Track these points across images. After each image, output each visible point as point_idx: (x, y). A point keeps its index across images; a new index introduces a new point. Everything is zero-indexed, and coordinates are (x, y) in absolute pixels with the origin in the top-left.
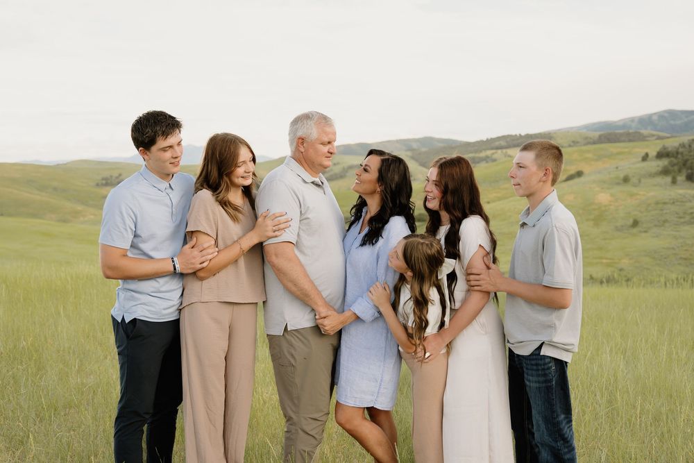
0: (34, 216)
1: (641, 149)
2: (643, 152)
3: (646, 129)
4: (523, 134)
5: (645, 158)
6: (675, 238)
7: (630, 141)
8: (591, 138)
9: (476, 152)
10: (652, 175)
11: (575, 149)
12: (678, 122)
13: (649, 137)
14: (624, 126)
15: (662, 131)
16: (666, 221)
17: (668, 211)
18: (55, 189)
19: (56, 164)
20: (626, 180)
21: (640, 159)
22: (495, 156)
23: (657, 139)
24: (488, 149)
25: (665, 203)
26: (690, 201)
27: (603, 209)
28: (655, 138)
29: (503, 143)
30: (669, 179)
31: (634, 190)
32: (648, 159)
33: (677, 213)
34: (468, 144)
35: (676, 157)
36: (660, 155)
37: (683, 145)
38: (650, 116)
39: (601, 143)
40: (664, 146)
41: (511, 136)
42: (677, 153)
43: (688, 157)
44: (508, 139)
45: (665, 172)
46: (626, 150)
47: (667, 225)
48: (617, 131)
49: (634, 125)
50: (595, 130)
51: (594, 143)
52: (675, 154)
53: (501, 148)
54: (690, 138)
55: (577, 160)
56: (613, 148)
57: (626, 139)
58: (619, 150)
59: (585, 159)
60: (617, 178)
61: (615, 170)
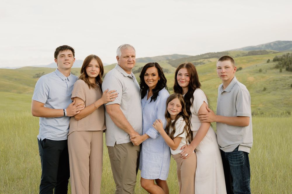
0: (7, 91)
1: (266, 58)
2: (267, 59)
3: (268, 49)
4: (216, 52)
5: (268, 61)
6: (282, 95)
7: (262, 54)
8: (245, 53)
9: (196, 60)
10: (271, 69)
11: (238, 58)
12: (282, 46)
13: (269, 52)
14: (259, 48)
15: (274, 50)
16: (278, 88)
17: (279, 84)
18: (16, 79)
19: (16, 68)
20: (260, 71)
21: (266, 62)
22: (204, 62)
23: (273, 53)
24: (201, 59)
25: (277, 80)
26: (288, 79)
27: (251, 83)
29: (207, 56)
30: (278, 70)
31: (264, 75)
32: (270, 62)
33: (282, 85)
34: (193, 57)
35: (281, 61)
36: (275, 60)
37: (284, 56)
38: (270, 44)
39: (250, 55)
40: (276, 56)
41: (211, 53)
42: (282, 59)
43: (286, 61)
44: (210, 55)
45: (277, 67)
46: (260, 58)
47: (278, 90)
48: (256, 50)
49: (263, 47)
50: (247, 50)
51: (246, 55)
52: (281, 60)
53: (207, 58)
54: (287, 52)
55: (239, 63)
56: (254, 57)
57: (260, 54)
58: (257, 58)
59: (243, 62)
60: (256, 70)
61: (256, 66)
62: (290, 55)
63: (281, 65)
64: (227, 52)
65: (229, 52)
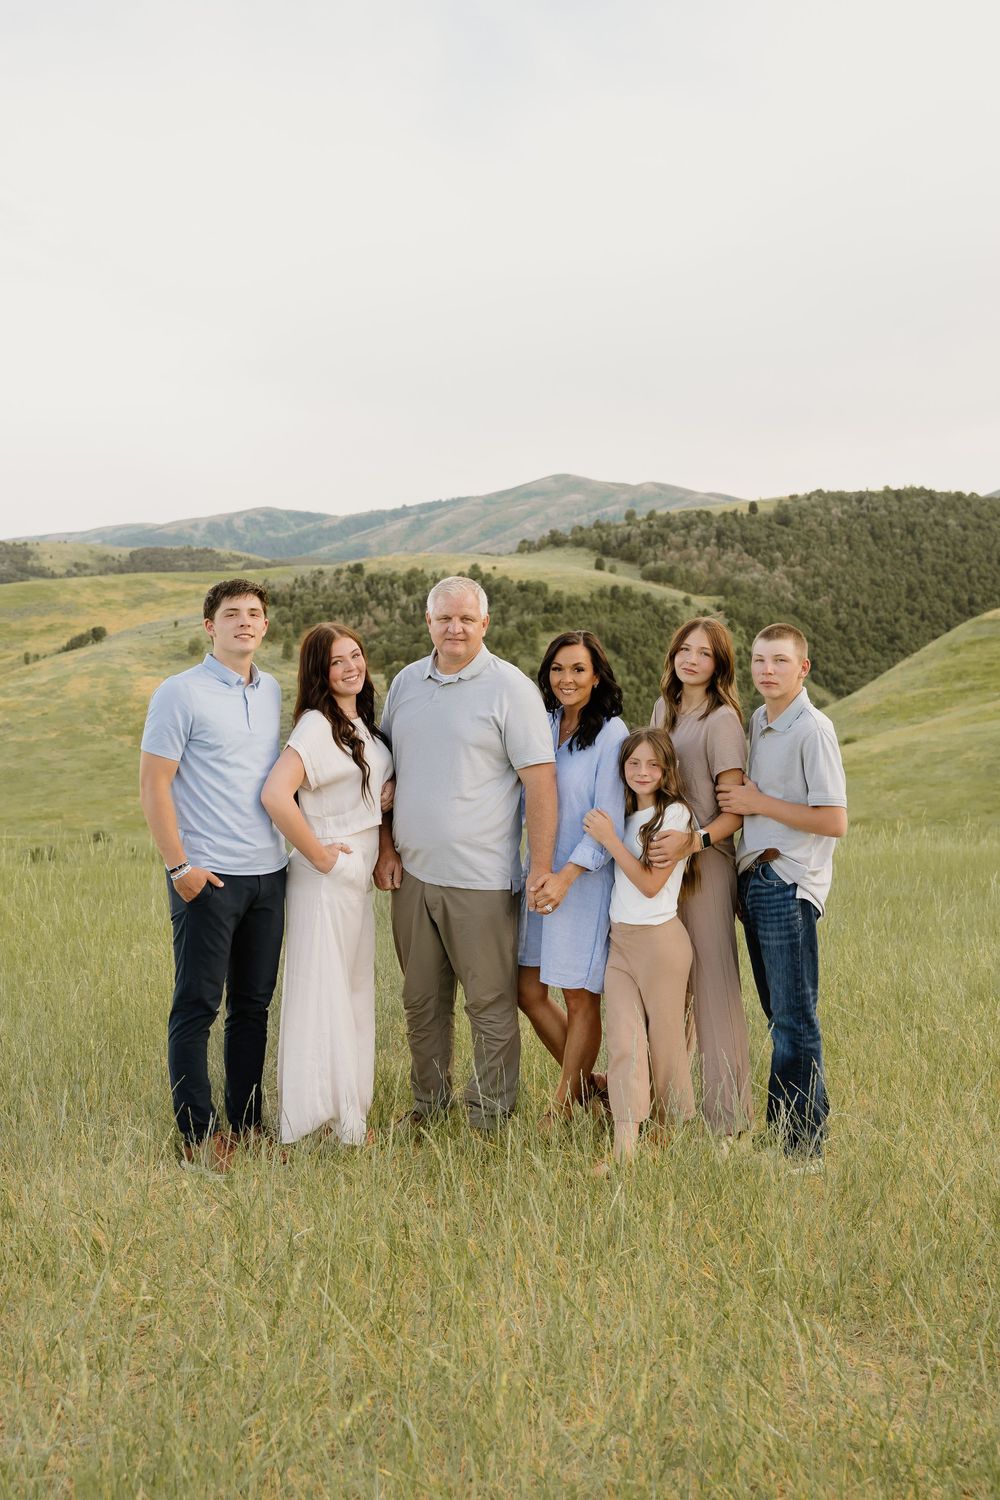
3: (222, 544)
7: (193, 569)
8: (113, 559)
11: (85, 580)
12: (281, 535)
13: (229, 561)
14: (178, 537)
15: (248, 551)
20: (195, 649)
23: (247, 568)
28: (241, 564)
30: (277, 650)
35: (290, 606)
37: (301, 583)
38: (229, 519)
39: (136, 571)
42: (292, 597)
43: (312, 606)
46: (191, 587)
48: (168, 547)
49: (197, 535)
50: (120, 544)
51: (121, 570)
52: (288, 601)
54: (316, 568)
55: (89, 606)
56: (164, 582)
57: (187, 564)
58: (178, 587)
59: (108, 603)
60: (174, 645)
61: (173, 625)
63: (290, 626)
64: (25, 544)
65: (37, 550)
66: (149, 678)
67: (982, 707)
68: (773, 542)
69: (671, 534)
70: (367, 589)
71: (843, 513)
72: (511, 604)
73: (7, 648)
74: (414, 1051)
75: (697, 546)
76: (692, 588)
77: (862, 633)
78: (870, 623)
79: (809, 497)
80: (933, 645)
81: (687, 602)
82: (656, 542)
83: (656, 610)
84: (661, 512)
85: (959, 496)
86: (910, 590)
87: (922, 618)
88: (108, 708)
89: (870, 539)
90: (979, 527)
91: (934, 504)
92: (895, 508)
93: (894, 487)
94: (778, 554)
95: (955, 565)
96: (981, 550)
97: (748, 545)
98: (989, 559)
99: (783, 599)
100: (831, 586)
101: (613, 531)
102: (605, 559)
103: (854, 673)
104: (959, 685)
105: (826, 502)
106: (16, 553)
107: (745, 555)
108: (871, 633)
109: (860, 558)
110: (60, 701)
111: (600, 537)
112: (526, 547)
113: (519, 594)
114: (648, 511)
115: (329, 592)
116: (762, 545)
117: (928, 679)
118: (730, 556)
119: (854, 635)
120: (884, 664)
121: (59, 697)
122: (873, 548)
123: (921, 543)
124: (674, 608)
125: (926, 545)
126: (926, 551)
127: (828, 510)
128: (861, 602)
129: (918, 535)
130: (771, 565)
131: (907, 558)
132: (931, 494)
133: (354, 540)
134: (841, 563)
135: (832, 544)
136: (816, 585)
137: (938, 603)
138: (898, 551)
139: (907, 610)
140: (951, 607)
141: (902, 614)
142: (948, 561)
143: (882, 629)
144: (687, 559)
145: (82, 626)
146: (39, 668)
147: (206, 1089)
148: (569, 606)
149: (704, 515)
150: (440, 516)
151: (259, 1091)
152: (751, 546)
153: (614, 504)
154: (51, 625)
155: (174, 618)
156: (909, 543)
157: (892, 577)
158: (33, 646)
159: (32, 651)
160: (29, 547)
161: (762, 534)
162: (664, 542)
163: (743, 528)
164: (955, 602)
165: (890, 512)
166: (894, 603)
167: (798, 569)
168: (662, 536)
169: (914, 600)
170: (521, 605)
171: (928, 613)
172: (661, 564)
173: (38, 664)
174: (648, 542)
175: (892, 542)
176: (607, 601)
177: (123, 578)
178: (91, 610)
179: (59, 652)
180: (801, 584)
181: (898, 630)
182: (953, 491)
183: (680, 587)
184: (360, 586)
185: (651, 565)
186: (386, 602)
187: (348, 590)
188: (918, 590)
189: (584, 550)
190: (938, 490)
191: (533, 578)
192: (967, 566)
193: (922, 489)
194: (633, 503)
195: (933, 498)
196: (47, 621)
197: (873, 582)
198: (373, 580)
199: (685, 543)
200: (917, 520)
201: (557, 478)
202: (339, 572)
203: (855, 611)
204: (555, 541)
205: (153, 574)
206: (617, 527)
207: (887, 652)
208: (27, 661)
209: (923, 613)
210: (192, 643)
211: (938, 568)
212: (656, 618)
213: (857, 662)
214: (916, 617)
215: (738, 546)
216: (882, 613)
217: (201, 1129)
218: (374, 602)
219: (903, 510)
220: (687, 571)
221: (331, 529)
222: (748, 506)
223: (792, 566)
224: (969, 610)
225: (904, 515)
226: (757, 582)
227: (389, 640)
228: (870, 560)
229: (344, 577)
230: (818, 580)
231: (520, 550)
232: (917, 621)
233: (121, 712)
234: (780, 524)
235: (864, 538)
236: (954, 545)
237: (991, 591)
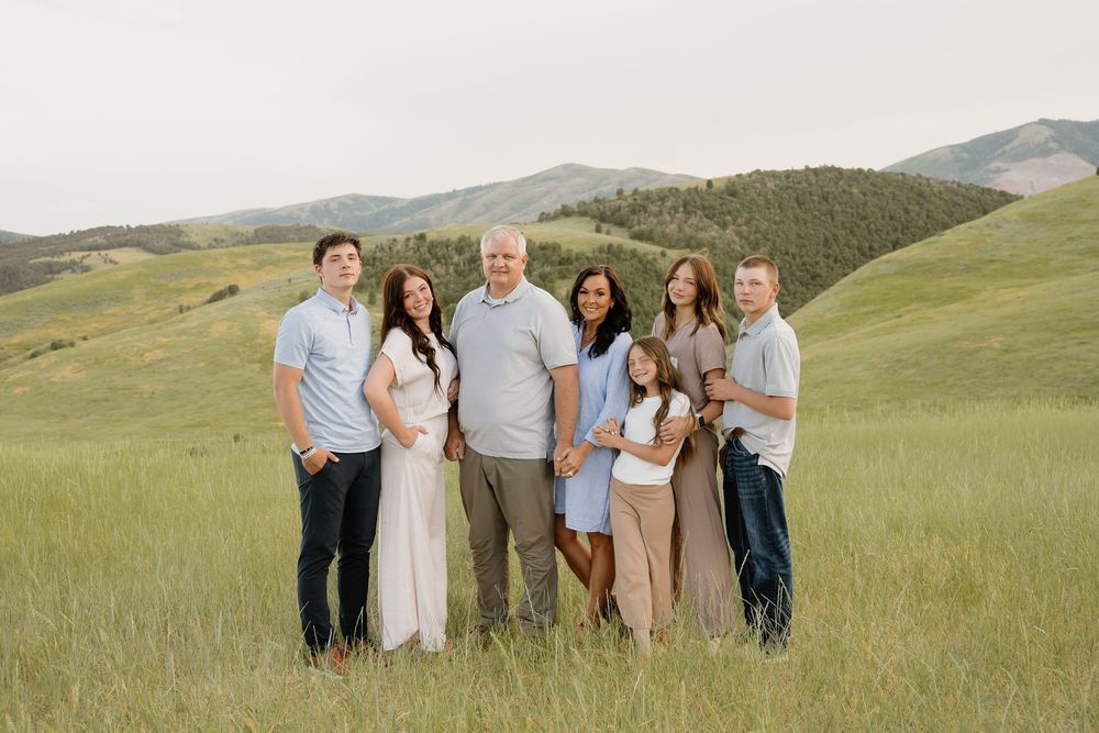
3: (321, 221)
4: (133, 226)
7: (302, 240)
8: (242, 235)
9: (53, 254)
11: (222, 250)
14: (289, 217)
15: (341, 226)
22: (86, 262)
24: (75, 250)
29: (100, 240)
34: (36, 242)
35: (373, 265)
38: (327, 202)
39: (259, 243)
42: (374, 259)
44: (109, 234)
46: (299, 254)
48: (282, 225)
49: (303, 215)
50: (247, 224)
51: (248, 243)
52: (371, 262)
53: (97, 248)
54: (391, 237)
55: (226, 269)
56: (280, 251)
57: (296, 237)
58: (290, 254)
59: (239, 267)
60: (288, 296)
61: (287, 283)
62: (399, 247)
63: (373, 280)
64: (178, 225)
65: (184, 229)
66: (272, 321)
67: (881, 325)
68: (725, 209)
69: (651, 206)
70: (429, 252)
71: (776, 186)
72: (534, 260)
73: (167, 301)
74: (480, 581)
75: (669, 213)
76: (667, 244)
77: (793, 274)
78: (798, 267)
79: (750, 175)
80: (844, 281)
81: (663, 254)
82: (640, 211)
83: (640, 262)
84: (642, 189)
85: (860, 171)
86: (826, 241)
87: (836, 261)
88: (242, 344)
89: (796, 205)
90: (875, 194)
91: (842, 178)
92: (814, 182)
93: (812, 166)
94: (729, 218)
95: (859, 222)
96: (876, 210)
97: (707, 212)
98: (883, 217)
99: (733, 250)
100: (768, 240)
101: (607, 204)
102: (603, 225)
103: (787, 303)
104: (864, 309)
105: (763, 179)
106: (171, 232)
107: (705, 219)
108: (798, 273)
109: (788, 218)
110: (206, 340)
111: (599, 209)
112: (544, 218)
113: (541, 252)
114: (633, 189)
115: (401, 254)
116: (717, 212)
117: (841, 305)
118: (694, 220)
119: (786, 275)
120: (808, 296)
121: (206, 337)
122: (798, 211)
123: (834, 206)
124: (654, 259)
125: (837, 207)
126: (837, 212)
127: (765, 185)
128: (791, 251)
129: (830, 200)
130: (724, 226)
131: (823, 218)
132: (839, 170)
133: (418, 216)
134: (775, 223)
135: (769, 209)
136: (757, 240)
137: (847, 250)
138: (817, 213)
139: (824, 255)
140: (857, 252)
141: (820, 258)
142: (854, 219)
143: (807, 270)
144: (662, 223)
145: (221, 284)
146: (190, 316)
147: (327, 613)
148: (577, 259)
149: (674, 191)
150: (479, 197)
151: (365, 613)
152: (710, 213)
153: (608, 184)
154: (199, 284)
155: (288, 277)
156: (824, 207)
157: (812, 232)
158: (185, 300)
159: (185, 303)
160: (181, 228)
161: (717, 204)
162: (646, 212)
163: (702, 199)
164: (859, 249)
165: (810, 185)
166: (814, 251)
167: (744, 228)
168: (644, 207)
169: (829, 248)
170: (542, 260)
171: (839, 258)
172: (643, 227)
173: (189, 313)
174: (634, 212)
175: (812, 206)
176: (604, 256)
177: (251, 248)
178: (228, 272)
179: (205, 304)
180: (746, 239)
181: (818, 271)
182: (856, 168)
183: (658, 243)
184: (424, 250)
185: (637, 228)
186: (443, 261)
187: (415, 253)
188: (831, 241)
189: (587, 219)
190: (844, 168)
191: (550, 240)
192: (867, 222)
193: (833, 166)
194: (622, 183)
195: (840, 173)
196: (195, 281)
197: (799, 236)
198: (433, 246)
199: (661, 211)
200: (829, 189)
201: (566, 167)
202: (408, 239)
203: (786, 257)
204: (566, 213)
205: (272, 245)
206: (610, 201)
207: (810, 287)
208: (181, 311)
209: (836, 257)
210: (301, 294)
211: (846, 225)
212: (641, 267)
213: (789, 294)
214: (831, 260)
215: (700, 212)
216: (806, 259)
217: (323, 642)
218: (434, 261)
219: (820, 183)
220: (663, 232)
221: (402, 208)
222: (705, 184)
223: (740, 226)
224: (869, 254)
225: (821, 187)
226: (714, 238)
227: (446, 288)
228: (797, 219)
229: (411, 244)
230: (758, 235)
231: (541, 220)
232: (832, 264)
233: (251, 347)
234: (730, 195)
235: (791, 204)
236: (858, 207)
237: (886, 240)
